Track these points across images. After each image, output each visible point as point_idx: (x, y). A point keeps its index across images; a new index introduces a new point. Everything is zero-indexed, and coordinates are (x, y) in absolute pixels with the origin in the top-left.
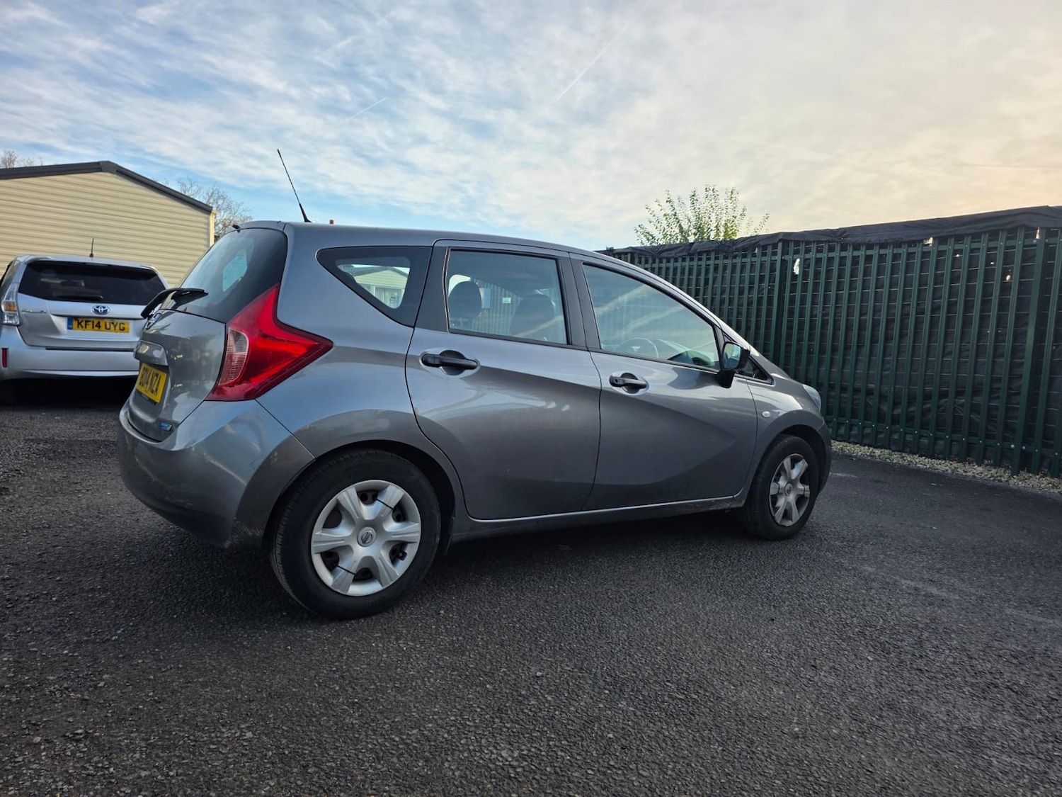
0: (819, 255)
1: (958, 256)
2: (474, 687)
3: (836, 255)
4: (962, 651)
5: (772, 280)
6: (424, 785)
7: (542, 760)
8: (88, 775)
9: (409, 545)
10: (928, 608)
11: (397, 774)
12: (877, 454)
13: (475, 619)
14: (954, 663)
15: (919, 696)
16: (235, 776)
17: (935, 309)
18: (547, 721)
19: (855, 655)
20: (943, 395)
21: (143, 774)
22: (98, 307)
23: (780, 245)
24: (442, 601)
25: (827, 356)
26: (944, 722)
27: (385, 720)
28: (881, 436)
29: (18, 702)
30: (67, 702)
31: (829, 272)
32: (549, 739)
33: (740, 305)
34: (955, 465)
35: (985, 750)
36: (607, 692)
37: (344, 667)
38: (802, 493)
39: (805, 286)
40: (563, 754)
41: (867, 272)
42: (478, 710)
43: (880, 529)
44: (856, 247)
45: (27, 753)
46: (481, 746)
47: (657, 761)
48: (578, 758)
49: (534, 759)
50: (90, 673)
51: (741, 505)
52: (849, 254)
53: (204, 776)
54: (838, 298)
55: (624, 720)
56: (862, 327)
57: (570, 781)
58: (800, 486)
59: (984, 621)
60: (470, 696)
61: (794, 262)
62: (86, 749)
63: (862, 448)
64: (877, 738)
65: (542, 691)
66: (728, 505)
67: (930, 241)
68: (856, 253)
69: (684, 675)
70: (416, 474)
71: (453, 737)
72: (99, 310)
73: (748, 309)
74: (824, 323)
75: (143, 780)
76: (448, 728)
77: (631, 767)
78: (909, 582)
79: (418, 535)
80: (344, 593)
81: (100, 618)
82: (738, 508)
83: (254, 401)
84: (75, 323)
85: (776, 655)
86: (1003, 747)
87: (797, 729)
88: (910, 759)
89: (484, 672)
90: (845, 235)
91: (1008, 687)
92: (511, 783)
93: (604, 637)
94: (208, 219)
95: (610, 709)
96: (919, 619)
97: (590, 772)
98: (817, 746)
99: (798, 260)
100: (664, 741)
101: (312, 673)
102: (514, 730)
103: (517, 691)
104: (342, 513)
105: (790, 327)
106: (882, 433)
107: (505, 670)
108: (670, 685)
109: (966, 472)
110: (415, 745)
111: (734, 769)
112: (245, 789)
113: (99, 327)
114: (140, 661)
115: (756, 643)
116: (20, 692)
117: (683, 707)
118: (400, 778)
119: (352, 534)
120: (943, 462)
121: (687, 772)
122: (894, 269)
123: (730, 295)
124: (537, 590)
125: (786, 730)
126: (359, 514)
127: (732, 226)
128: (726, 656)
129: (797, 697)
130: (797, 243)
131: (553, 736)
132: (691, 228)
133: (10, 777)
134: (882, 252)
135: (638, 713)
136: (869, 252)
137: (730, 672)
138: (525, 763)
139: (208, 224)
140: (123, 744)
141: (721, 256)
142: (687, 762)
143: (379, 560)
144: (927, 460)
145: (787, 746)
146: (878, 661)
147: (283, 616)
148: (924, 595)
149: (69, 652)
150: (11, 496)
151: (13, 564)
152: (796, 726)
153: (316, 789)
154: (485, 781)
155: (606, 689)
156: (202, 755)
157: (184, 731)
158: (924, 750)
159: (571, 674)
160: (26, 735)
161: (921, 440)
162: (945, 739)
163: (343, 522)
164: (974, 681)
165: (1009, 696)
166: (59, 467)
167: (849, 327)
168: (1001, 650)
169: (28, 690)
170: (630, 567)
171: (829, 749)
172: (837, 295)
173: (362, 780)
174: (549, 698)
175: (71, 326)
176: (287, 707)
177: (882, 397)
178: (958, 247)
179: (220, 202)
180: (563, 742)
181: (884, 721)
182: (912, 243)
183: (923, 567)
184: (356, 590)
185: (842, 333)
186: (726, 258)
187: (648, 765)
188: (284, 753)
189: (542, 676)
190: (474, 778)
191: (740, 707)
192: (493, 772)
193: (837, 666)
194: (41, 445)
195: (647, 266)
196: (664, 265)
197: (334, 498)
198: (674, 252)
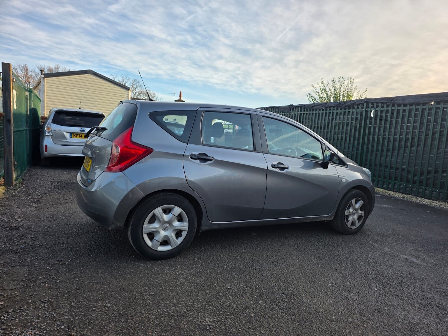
0: (382, 109)
1: (445, 110)
2: (202, 291)
3: (390, 109)
4: (420, 288)
5: (361, 119)
6: (172, 330)
7: (222, 323)
8: (46, 316)
9: (183, 231)
10: (410, 268)
11: (162, 325)
12: (405, 197)
13: (209, 263)
14: (414, 293)
15: (393, 307)
16: (100, 321)
17: (434, 133)
18: (228, 307)
19: (370, 287)
20: (436, 172)
21: (66, 317)
22: (81, 129)
23: (365, 104)
24: (197, 255)
25: (384, 153)
26: (402, 319)
27: (163, 302)
28: (408, 189)
29: (27, 286)
30: (44, 287)
31: (386, 116)
32: (227, 315)
33: (347, 130)
34: (441, 203)
35: (417, 333)
36: (256, 296)
37: (152, 280)
38: (360, 215)
39: (376, 122)
40: (231, 321)
41: (403, 117)
42: (201, 301)
43: (397, 231)
44: (399, 105)
45: (26, 306)
46: (198, 316)
47: (269, 327)
48: (237, 323)
49: (218, 322)
50: (55, 276)
51: (332, 219)
52: (395, 108)
53: (88, 320)
54: (390, 128)
55: (260, 309)
56: (400, 141)
57: (231, 333)
58: (360, 212)
59: (434, 275)
60: (199, 295)
61: (371, 111)
62: (47, 306)
63: (399, 194)
64: (368, 324)
65: (229, 294)
66: (325, 219)
67: (433, 103)
68: (399, 108)
69: (291, 291)
70: (187, 203)
71: (188, 311)
72: (82, 130)
73: (350, 132)
74: (384, 139)
75: (65, 320)
76: (187, 307)
77: (258, 329)
78: (404, 256)
79: (187, 227)
80: (156, 250)
81: (64, 254)
82: (330, 220)
83: (121, 172)
84: (73, 135)
85: (334, 285)
86: (426, 332)
87: (334, 318)
88: (381, 334)
89: (207, 285)
90: (394, 100)
91: (436, 306)
92: (207, 332)
93: (261, 273)
94: (128, 93)
95: (255, 304)
96: (404, 273)
97: (240, 329)
98: (341, 326)
99: (373, 111)
100: (275, 319)
101: (138, 282)
102: (213, 310)
103: (218, 294)
104: (156, 218)
105: (368, 140)
106: (408, 187)
107: (216, 285)
108: (284, 295)
109: (446, 207)
110: (172, 313)
111: (301, 332)
112: (102, 326)
113: (82, 137)
114: (74, 273)
115: (326, 280)
116: (28, 282)
117: (287, 305)
118: (163, 326)
119: (160, 226)
120: (436, 201)
121: (281, 333)
122: (416, 115)
123: (342, 125)
124: (237, 252)
125: (329, 318)
126: (162, 218)
127: (350, 94)
128: (311, 284)
129: (338, 304)
130: (373, 103)
131: (228, 314)
132: (332, 95)
133: (18, 315)
134: (411, 107)
135: (267, 306)
136: (405, 108)
137: (311, 291)
138: (214, 324)
139: (128, 95)
140: (61, 305)
141: (339, 109)
142: (282, 328)
143: (171, 237)
144: (428, 200)
145: (327, 325)
146: (379, 290)
147: (133, 257)
148: (409, 262)
149: (49, 268)
150: (41, 204)
151: (36, 232)
152: (334, 316)
153: (129, 328)
154: (196, 330)
155: (255, 295)
156: (89, 312)
157: (85, 302)
158: (388, 331)
159: (243, 288)
160: (27, 299)
161: (426, 192)
162: (400, 327)
163: (156, 221)
164: (421, 302)
165: (436, 310)
166: (61, 193)
167: (394, 141)
168: (438, 289)
169: (31, 282)
170: (280, 244)
171: (346, 327)
172: (390, 126)
173: (148, 326)
174: (231, 298)
175: (71, 136)
176: (126, 295)
177: (409, 172)
178: (445, 106)
179: (137, 84)
180: (232, 317)
181: (374, 317)
182: (424, 104)
183: (412, 249)
184: (161, 248)
185: (391, 143)
186: (341, 109)
187: (265, 329)
188: (120, 313)
189: (230, 288)
190: (192, 328)
191: (311, 307)
192: (201, 327)
193: (360, 292)
194: (56, 184)
195: (307, 112)
196: (314, 112)
197: (152, 212)
198: (319, 106)
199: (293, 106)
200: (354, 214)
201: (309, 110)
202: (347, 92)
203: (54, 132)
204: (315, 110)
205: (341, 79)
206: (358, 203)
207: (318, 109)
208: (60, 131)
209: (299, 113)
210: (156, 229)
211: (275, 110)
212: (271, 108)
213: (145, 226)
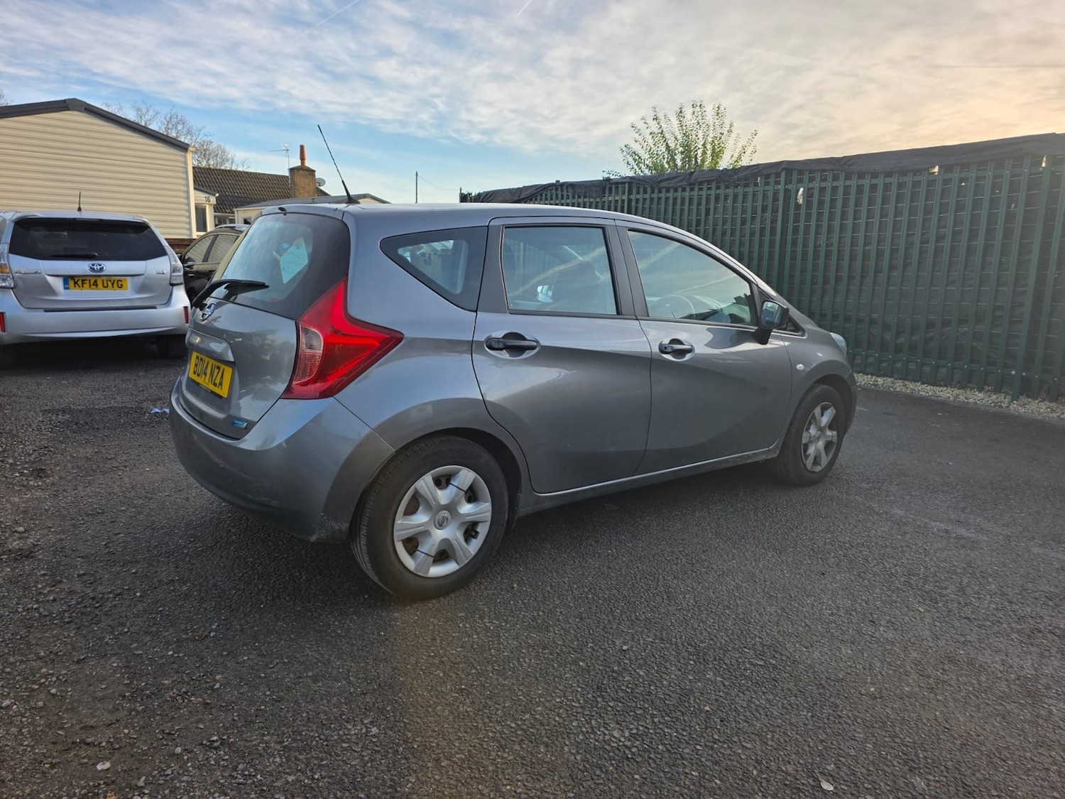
0: (823, 185)
1: (963, 184)
2: (569, 666)
3: (840, 183)
4: (1001, 595)
5: (775, 210)
6: (552, 771)
7: (652, 738)
8: (239, 784)
9: (480, 524)
10: (962, 552)
11: (524, 762)
12: (880, 383)
13: (548, 591)
14: (997, 609)
15: (972, 646)
16: (375, 774)
17: (939, 238)
18: (646, 697)
19: (907, 607)
20: (946, 323)
21: (290, 779)
22: (93, 265)
23: (783, 174)
24: (511, 574)
25: (830, 287)
26: (1001, 672)
27: (496, 706)
28: (884, 365)
29: (144, 711)
30: (190, 707)
31: (833, 201)
32: (653, 716)
33: (742, 236)
34: (956, 392)
35: (1043, 698)
36: (692, 662)
37: (441, 652)
38: (830, 439)
39: (808, 216)
40: (669, 731)
41: (871, 202)
42: (580, 690)
43: (900, 467)
44: (861, 176)
45: (173, 765)
46: (592, 727)
47: (756, 732)
48: (684, 733)
49: (644, 737)
50: (202, 674)
51: (776, 455)
52: (853, 183)
53: (348, 777)
54: (842, 228)
55: (715, 691)
56: (866, 257)
57: (683, 758)
58: (829, 433)
59: (1015, 562)
60: (568, 675)
61: (798, 191)
62: (227, 757)
63: (865, 377)
64: (946, 694)
65: (632, 666)
66: (763, 457)
67: (936, 169)
68: (861, 182)
69: (757, 639)
70: (486, 457)
71: (564, 720)
72: (95, 267)
73: (750, 240)
74: (828, 254)
75: (292, 785)
76: (556, 710)
77: (734, 739)
78: (938, 524)
79: (489, 515)
80: (425, 576)
81: (190, 612)
82: (772, 459)
83: (332, 398)
84: (71, 283)
85: (836, 611)
86: (1059, 695)
87: (872, 689)
88: (979, 712)
89: (573, 648)
90: (850, 163)
91: (1051, 632)
92: (630, 764)
93: (673, 602)
94: (185, 157)
95: (699, 681)
96: (955, 564)
97: (698, 747)
98: (895, 706)
99: (802, 189)
100: (757, 710)
101: (413, 660)
102: (618, 709)
103: (609, 667)
104: (420, 500)
105: (793, 258)
106: (884, 361)
107: (592, 645)
108: (748, 651)
109: (967, 399)
110: (531, 730)
111: (827, 735)
112: (389, 788)
113: (97, 285)
114: (245, 658)
115: (815, 601)
116: (142, 700)
117: (765, 673)
118: (528, 766)
119: (430, 520)
120: (945, 388)
121: (786, 741)
122: (899, 198)
123: (732, 226)
124: (597, 555)
125: (863, 691)
126: (436, 500)
127: (719, 144)
128: (790, 616)
129: (865, 655)
130: (801, 172)
131: (655, 713)
132: (678, 146)
133: (167, 792)
134: (888, 180)
135: (727, 683)
136: (874, 181)
137: (798, 633)
138: (638, 743)
139: (186, 163)
140: (260, 748)
141: (722, 186)
142: (782, 730)
143: (455, 542)
144: (929, 387)
145: (869, 708)
146: (929, 611)
147: (365, 599)
148: (955, 538)
149: (175, 653)
150: (51, 479)
151: (82, 557)
152: (871, 686)
153: (455, 783)
154: (607, 764)
155: (690, 660)
156: (338, 756)
157: (312, 731)
158: (990, 703)
159: (654, 645)
160: (165, 745)
161: (923, 368)
162: (1006, 690)
163: (421, 508)
164: (1019, 627)
165: (1053, 641)
166: (87, 441)
167: (853, 257)
168: (1036, 592)
169: (148, 697)
170: (678, 525)
171: (906, 708)
172: (841, 224)
173: (494, 771)
174: (641, 673)
175: (67, 286)
176: (401, 698)
177: (886, 327)
178: (963, 175)
179: (180, 127)
180: (666, 718)
181: (948, 675)
182: (917, 172)
183: (948, 507)
184: (437, 571)
185: (846, 263)
186: (727, 187)
187: (749, 737)
188: (413, 748)
189: (628, 649)
190: (595, 761)
191: (816, 670)
192: (611, 754)
193: (893, 620)
194: (60, 417)
195: (645, 196)
196: (663, 195)
197: (413, 487)
198: (673, 181)
199: (611, 182)
200: (818, 438)
201: (649, 191)
202: (711, 140)
203: (19, 278)
204: (664, 190)
205: (698, 109)
206: (825, 414)
207: (672, 187)
208: (36, 273)
209: (625, 197)
210: (422, 528)
211: (565, 190)
212: (554, 188)
213: (399, 522)
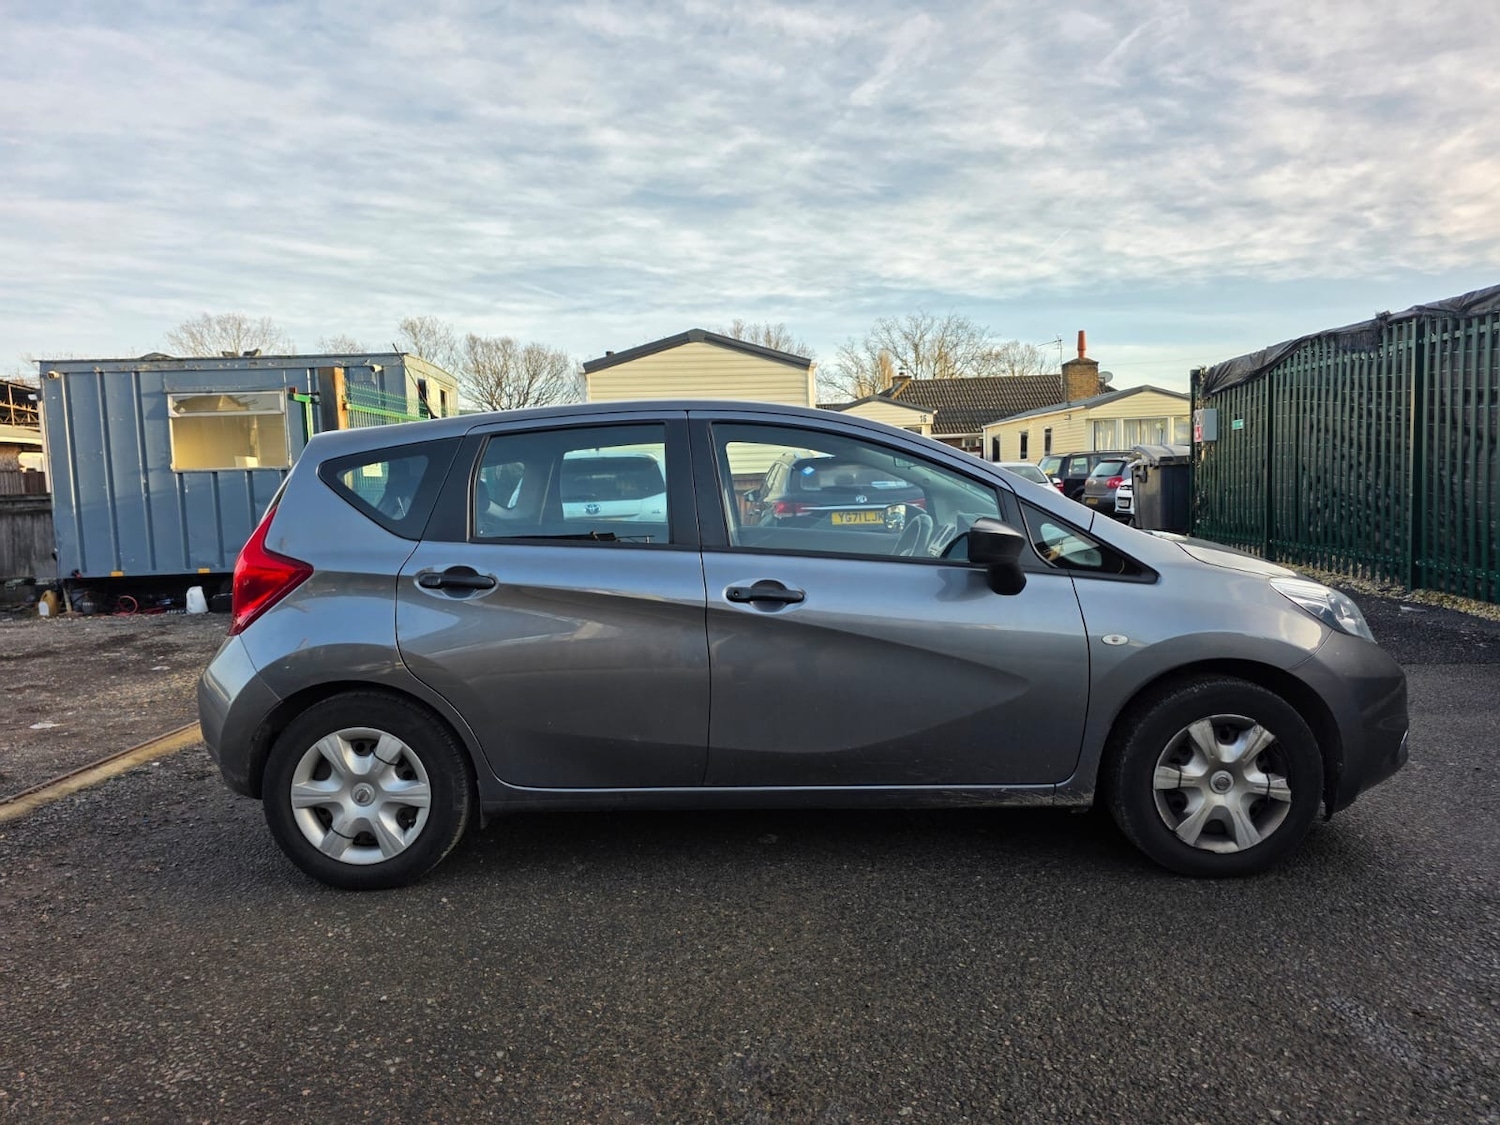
9: (418, 810)
51: (1085, 802)
79: (428, 798)
80: (335, 858)
83: (238, 636)
104: (328, 765)
119: (344, 791)
126: (347, 766)
163: (330, 775)
189: (385, 1001)
195: (1446, 336)
196: (1473, 331)
198: (1489, 303)
199: (1390, 319)
200: (1222, 786)
204: (1475, 322)
206: (1235, 739)
207: (1487, 314)
209: (1413, 343)
210: (331, 798)
211: (1324, 345)
212: (1309, 342)
213: (299, 785)
